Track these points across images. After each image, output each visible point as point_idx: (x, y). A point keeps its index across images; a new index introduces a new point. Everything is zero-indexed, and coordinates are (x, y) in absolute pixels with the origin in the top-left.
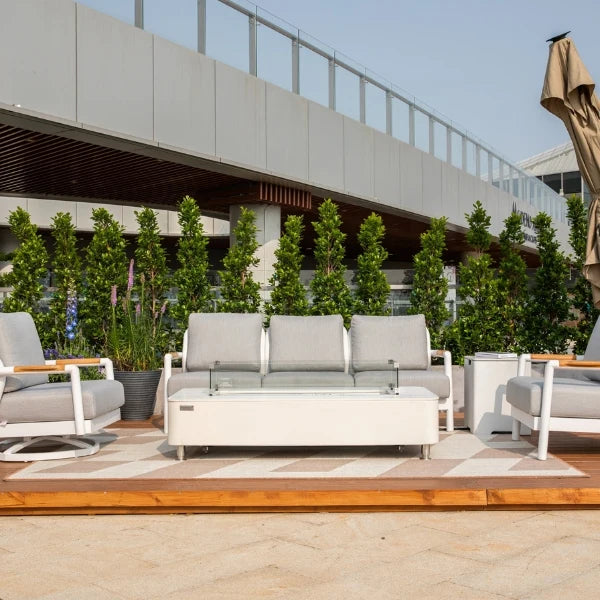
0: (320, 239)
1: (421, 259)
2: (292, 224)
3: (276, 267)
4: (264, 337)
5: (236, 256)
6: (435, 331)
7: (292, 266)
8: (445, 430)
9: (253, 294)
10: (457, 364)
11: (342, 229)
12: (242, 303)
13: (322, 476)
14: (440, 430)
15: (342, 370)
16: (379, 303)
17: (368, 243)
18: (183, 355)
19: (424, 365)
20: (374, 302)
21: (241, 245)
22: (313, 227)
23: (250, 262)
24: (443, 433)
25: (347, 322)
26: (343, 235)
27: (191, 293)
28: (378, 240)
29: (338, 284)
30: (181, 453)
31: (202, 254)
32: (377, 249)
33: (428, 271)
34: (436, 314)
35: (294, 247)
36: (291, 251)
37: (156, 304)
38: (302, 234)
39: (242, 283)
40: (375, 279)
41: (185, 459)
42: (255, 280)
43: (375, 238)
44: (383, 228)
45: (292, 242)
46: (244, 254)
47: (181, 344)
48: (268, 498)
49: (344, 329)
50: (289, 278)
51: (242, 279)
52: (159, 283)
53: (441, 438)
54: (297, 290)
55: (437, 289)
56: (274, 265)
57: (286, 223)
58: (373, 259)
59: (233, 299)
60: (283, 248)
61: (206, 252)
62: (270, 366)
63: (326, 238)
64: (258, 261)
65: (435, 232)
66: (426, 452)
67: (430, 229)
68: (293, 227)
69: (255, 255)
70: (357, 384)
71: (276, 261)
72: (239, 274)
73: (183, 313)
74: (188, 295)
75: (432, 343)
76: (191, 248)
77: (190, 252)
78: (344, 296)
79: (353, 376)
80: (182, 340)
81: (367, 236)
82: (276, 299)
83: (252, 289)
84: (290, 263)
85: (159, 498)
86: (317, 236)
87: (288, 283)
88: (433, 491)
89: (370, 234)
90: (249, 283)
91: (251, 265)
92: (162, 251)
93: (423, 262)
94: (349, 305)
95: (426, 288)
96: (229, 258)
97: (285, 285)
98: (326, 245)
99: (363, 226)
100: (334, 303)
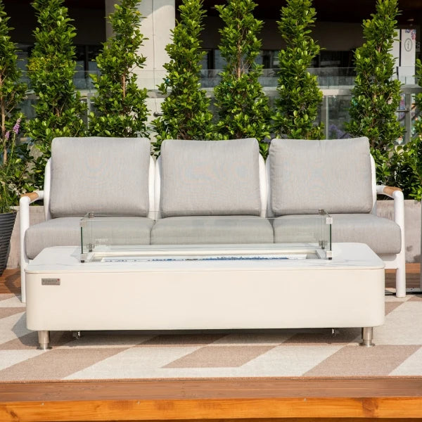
0: (227, 29)
1: (365, 55)
2: (190, 8)
3: (169, 68)
4: (154, 168)
5: (114, 54)
6: (383, 152)
7: (190, 67)
8: (394, 294)
9: (138, 106)
10: (413, 198)
11: (257, 14)
12: (122, 118)
13: (231, 375)
14: (387, 294)
15: (257, 214)
16: (306, 117)
17: (292, 34)
18: (45, 194)
19: (366, 206)
20: (301, 115)
21: (120, 38)
22: (218, 13)
23: (132, 61)
24: (392, 299)
25: (263, 143)
26: (259, 22)
27: (54, 105)
28: (305, 29)
29: (251, 91)
30: (44, 340)
31: (67, 50)
32: (305, 43)
33: (373, 73)
34: (384, 131)
35: (192, 40)
36: (188, 46)
37: (7, 119)
38: (203, 21)
39: (123, 90)
40: (301, 84)
41: (49, 348)
42: (140, 85)
43: (302, 27)
44: (313, 11)
45: (189, 33)
46: (124, 50)
47: (43, 173)
48: (160, 408)
49: (261, 157)
50: (187, 83)
51: (122, 84)
52: (9, 90)
53: (389, 308)
54: (196, 100)
55: (386, 96)
56: (165, 66)
57: (181, 7)
58: (299, 57)
59: (110, 112)
60: (177, 41)
61: (72, 48)
62: (161, 209)
63: (235, 28)
64: (144, 59)
65: (382, 17)
66: (368, 336)
67: (375, 12)
68: (189, 13)
69: (140, 52)
70: (278, 238)
71: (168, 60)
72: (119, 79)
73: (44, 132)
74: (50, 107)
75: (378, 170)
76: (52, 42)
77: (51, 48)
78: (260, 107)
79: (272, 222)
80: (43, 168)
81: (289, 24)
82: (169, 112)
83: (136, 98)
84: (188, 62)
85: (16, 411)
86: (223, 25)
87: (185, 91)
88: (375, 399)
89: (295, 22)
90: (131, 90)
91: (134, 65)
92: (12, 46)
93: (367, 60)
94: (268, 120)
95: (371, 95)
96: (104, 57)
97: (181, 93)
98: (235, 38)
99: (285, 11)
100: (246, 117)
